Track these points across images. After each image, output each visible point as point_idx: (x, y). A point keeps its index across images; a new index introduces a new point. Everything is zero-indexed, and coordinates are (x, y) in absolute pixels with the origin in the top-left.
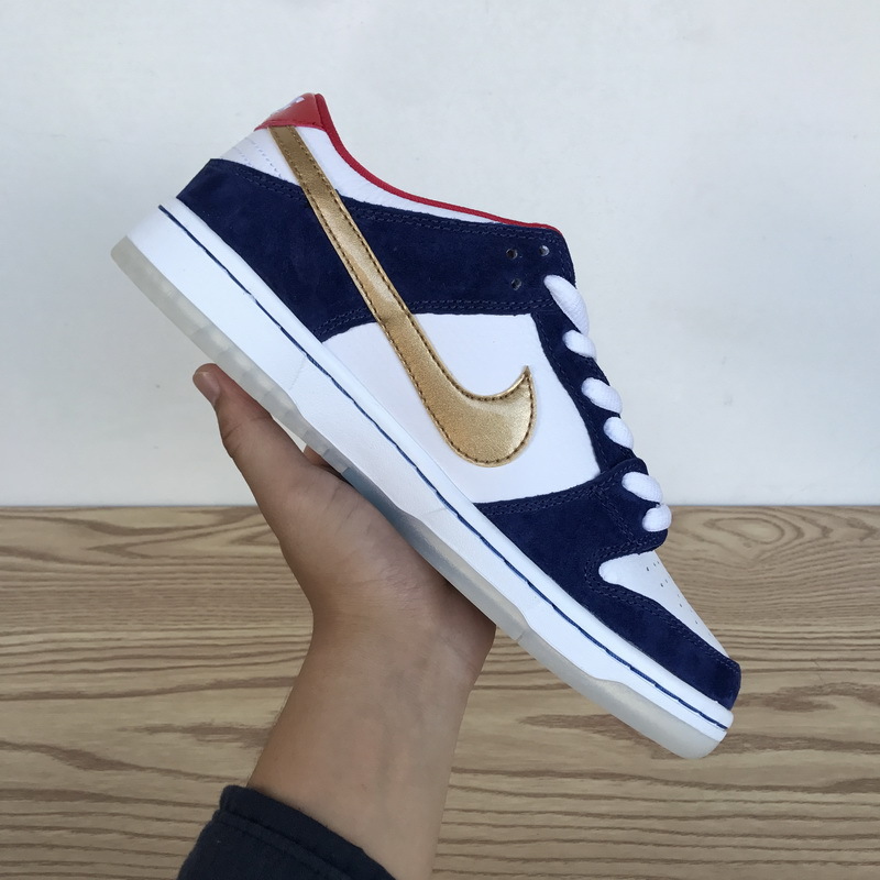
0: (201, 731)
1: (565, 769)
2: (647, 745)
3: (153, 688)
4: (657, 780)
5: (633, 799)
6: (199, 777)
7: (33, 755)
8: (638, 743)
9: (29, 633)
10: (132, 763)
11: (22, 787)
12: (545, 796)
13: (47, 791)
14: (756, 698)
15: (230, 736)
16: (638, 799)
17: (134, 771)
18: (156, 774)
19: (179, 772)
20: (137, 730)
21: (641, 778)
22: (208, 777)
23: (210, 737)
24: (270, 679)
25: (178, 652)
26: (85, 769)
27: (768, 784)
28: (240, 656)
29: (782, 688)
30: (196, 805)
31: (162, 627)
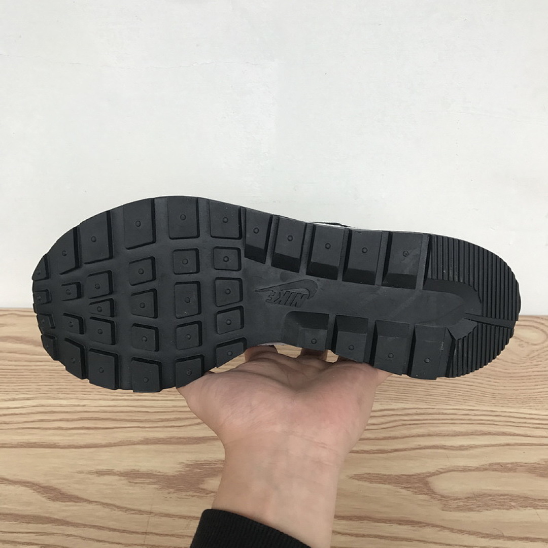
0: (132, 476)
1: (378, 516)
2: (439, 500)
3: (104, 442)
4: (445, 528)
5: (427, 542)
6: (127, 510)
7: (20, 489)
8: (432, 498)
9: (28, 399)
10: (85, 497)
11: (12, 512)
12: (363, 536)
13: (28, 515)
14: (522, 466)
15: (151, 480)
16: (431, 542)
17: (85, 504)
18: (100, 506)
19: (114, 506)
20: (90, 473)
21: (434, 526)
22: (134, 510)
23: (138, 480)
24: (180, 438)
25: (123, 416)
26: (53, 500)
27: (528, 536)
28: (163, 420)
29: (541, 460)
30: (124, 531)
31: (114, 397)
